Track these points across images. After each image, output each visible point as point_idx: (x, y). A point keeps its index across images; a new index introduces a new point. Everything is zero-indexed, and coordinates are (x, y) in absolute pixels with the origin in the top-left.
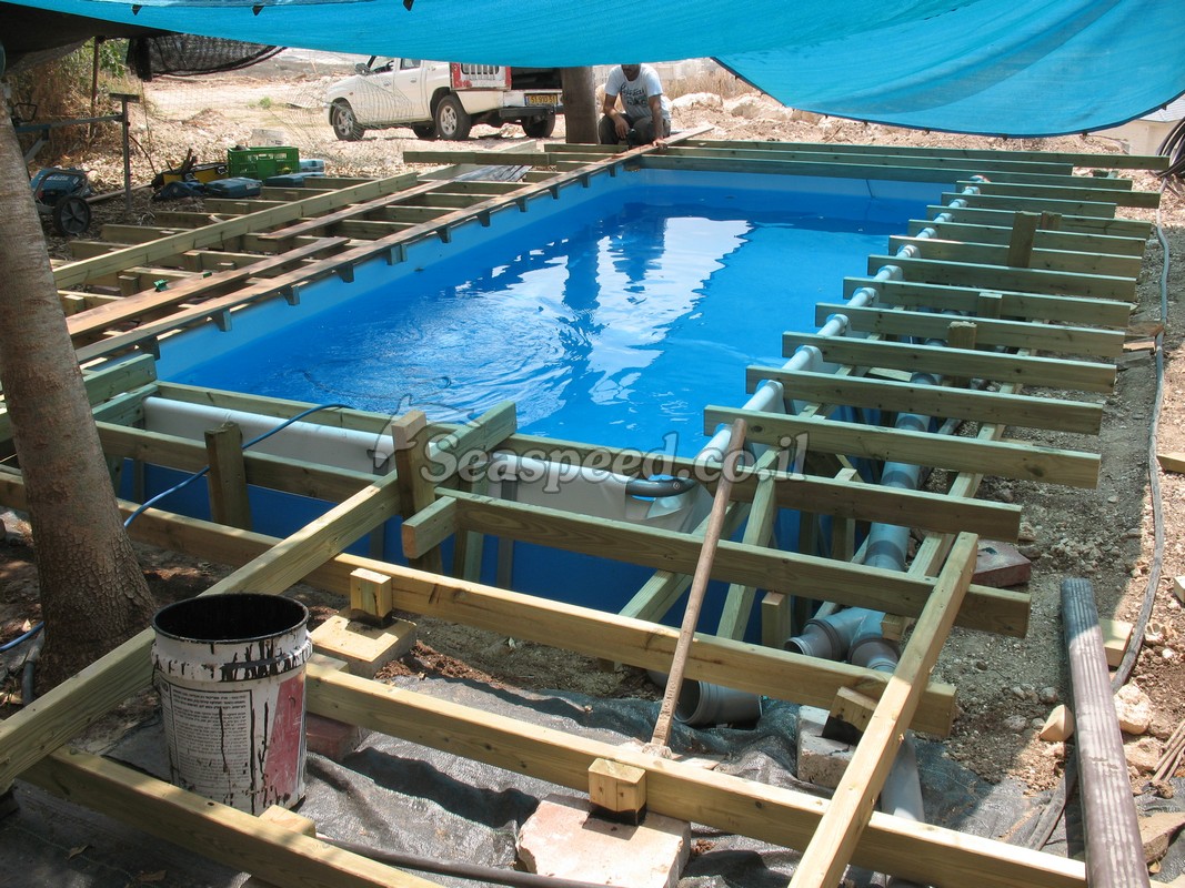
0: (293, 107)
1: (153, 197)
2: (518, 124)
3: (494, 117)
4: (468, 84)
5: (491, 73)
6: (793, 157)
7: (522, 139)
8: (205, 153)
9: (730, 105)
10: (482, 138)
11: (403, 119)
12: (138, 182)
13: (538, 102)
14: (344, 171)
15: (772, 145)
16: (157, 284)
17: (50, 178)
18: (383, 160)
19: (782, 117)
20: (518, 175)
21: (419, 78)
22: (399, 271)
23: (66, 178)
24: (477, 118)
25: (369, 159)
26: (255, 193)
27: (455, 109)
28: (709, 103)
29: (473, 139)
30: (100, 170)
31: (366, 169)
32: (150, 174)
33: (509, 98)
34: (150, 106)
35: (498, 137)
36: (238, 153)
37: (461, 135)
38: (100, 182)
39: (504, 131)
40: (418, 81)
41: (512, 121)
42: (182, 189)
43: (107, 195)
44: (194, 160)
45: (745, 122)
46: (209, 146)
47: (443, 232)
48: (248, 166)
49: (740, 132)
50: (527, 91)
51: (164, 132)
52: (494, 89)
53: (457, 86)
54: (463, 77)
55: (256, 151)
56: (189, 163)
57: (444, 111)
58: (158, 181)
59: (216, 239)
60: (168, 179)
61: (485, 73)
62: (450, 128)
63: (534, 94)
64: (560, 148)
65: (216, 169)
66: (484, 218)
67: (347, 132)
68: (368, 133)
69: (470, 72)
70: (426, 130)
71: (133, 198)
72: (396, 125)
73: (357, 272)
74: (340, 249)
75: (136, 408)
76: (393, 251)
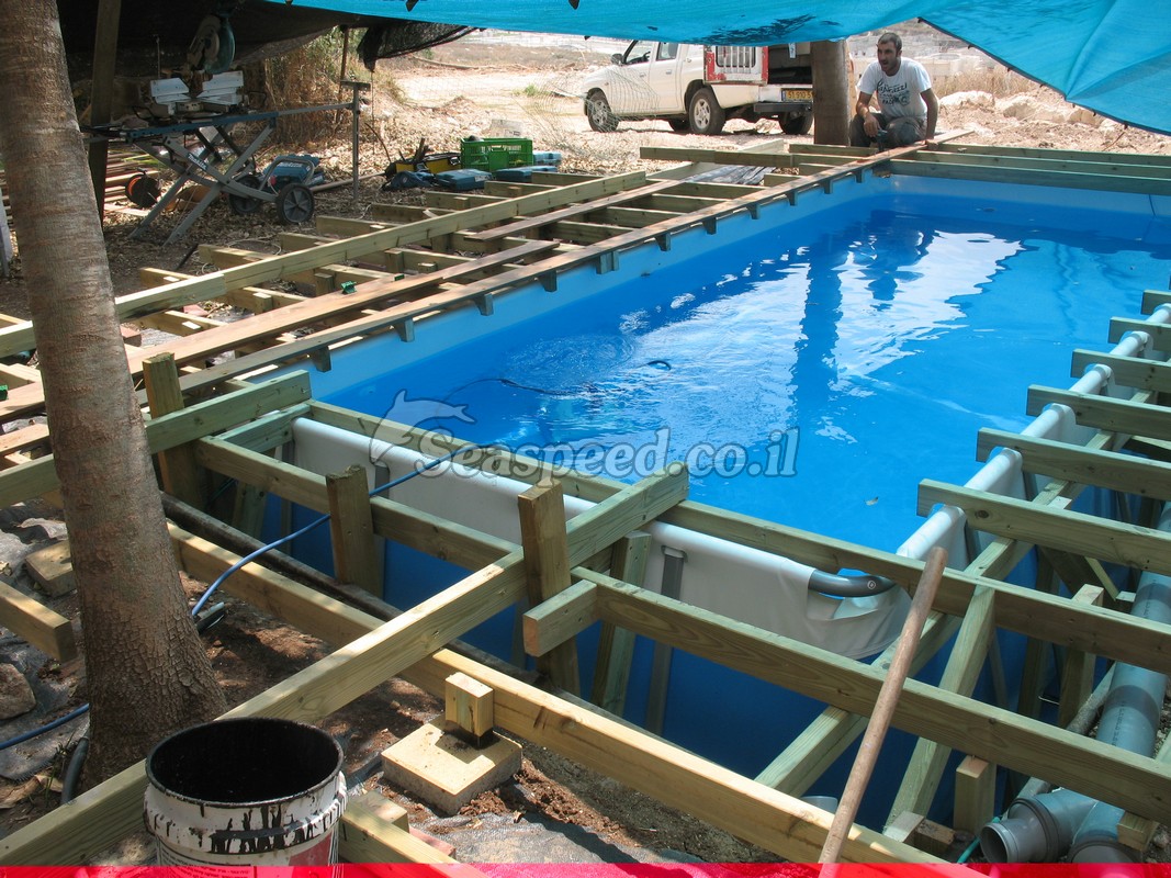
0: (557, 95)
1: (384, 186)
2: (775, 119)
3: (749, 112)
4: (722, 77)
5: (747, 66)
6: (1064, 166)
7: (778, 135)
8: (447, 142)
9: (1003, 104)
10: (737, 133)
11: (649, 110)
12: (374, 170)
13: (796, 98)
14: (583, 165)
17: (281, 164)
18: (627, 154)
19: (1061, 119)
20: (759, 175)
21: (674, 69)
22: (608, 281)
23: (300, 166)
24: (731, 112)
25: (614, 153)
26: (480, 187)
27: (710, 103)
28: (981, 101)
29: (727, 134)
30: (336, 157)
31: (605, 163)
32: (384, 162)
33: (765, 93)
34: (400, 93)
35: (753, 133)
36: (470, 144)
37: (715, 130)
38: (337, 168)
39: (760, 127)
40: (673, 72)
41: (768, 117)
42: (411, 178)
43: (341, 182)
44: (427, 149)
45: (1017, 124)
46: (452, 135)
47: (661, 240)
48: (481, 157)
49: (1010, 136)
50: (785, 86)
51: (409, 119)
52: (750, 83)
53: (710, 79)
54: (717, 70)
55: (488, 142)
56: (423, 150)
57: (698, 105)
58: (391, 171)
59: (422, 236)
60: (400, 169)
61: (741, 66)
62: (703, 122)
63: (791, 89)
64: (806, 148)
65: (449, 159)
66: (710, 224)
67: (601, 122)
68: (622, 125)
69: (725, 64)
70: (681, 124)
71: (362, 187)
72: (651, 117)
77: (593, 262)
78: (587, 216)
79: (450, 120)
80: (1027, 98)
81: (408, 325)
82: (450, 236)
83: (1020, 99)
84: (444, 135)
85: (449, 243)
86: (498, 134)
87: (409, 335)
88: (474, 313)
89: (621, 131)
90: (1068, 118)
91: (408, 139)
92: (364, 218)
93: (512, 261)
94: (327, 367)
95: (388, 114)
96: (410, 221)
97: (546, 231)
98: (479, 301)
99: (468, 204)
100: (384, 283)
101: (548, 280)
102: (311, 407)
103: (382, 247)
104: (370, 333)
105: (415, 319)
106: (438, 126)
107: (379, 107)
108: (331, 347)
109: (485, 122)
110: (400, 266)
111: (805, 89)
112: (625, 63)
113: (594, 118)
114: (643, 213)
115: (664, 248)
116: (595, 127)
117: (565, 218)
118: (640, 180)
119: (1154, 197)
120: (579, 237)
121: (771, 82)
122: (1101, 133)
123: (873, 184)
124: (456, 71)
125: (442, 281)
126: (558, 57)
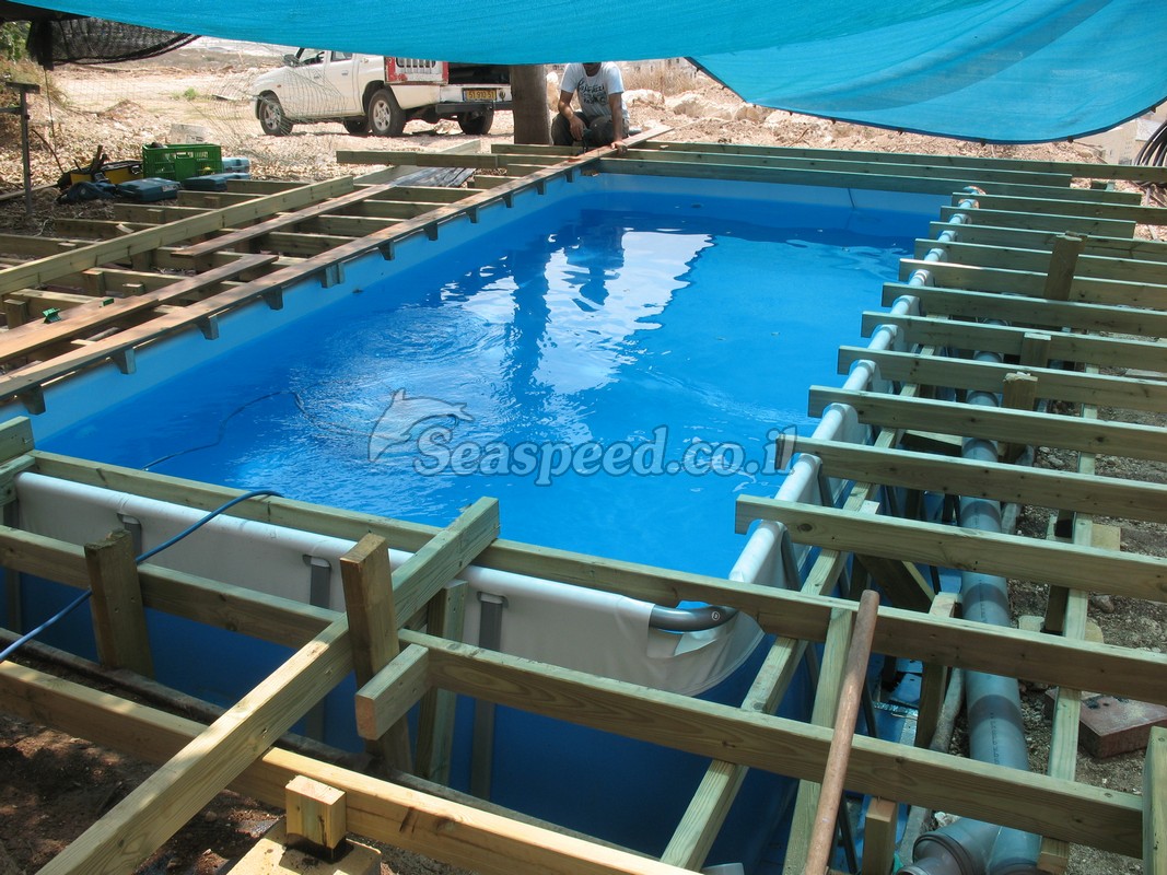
0: (219, 98)
1: (59, 199)
2: (454, 119)
3: (430, 113)
4: (403, 77)
5: (428, 66)
8: (120, 149)
9: (673, 102)
10: (419, 134)
11: (335, 113)
12: (44, 181)
13: (477, 98)
14: (272, 171)
15: (722, 148)
16: (46, 313)
18: (313, 158)
19: (728, 116)
20: (461, 178)
21: (350, 70)
24: (412, 113)
25: (297, 157)
26: (171, 197)
27: (389, 104)
28: (651, 99)
29: (407, 136)
31: (295, 168)
32: (54, 173)
33: (446, 93)
34: (62, 97)
35: (432, 134)
36: (152, 151)
37: (395, 131)
39: (440, 127)
40: (350, 74)
41: (448, 117)
42: (90, 189)
44: (105, 157)
45: (690, 121)
46: (124, 141)
47: (385, 248)
48: (166, 165)
49: (684, 132)
50: (465, 86)
51: (74, 125)
52: (430, 83)
53: (391, 79)
54: (398, 70)
55: (172, 149)
56: (101, 158)
57: (377, 106)
58: (65, 180)
59: (122, 255)
60: (75, 179)
61: (421, 66)
62: (384, 124)
63: (472, 89)
64: (507, 148)
65: (130, 168)
66: (431, 231)
67: (275, 126)
68: (297, 128)
69: (405, 64)
70: (357, 126)
71: (35, 200)
72: (326, 120)
73: (286, 296)
74: (267, 269)
75: (6, 488)
76: (329, 272)
77: (318, 276)
78: (297, 226)
79: (117, 125)
80: (695, 96)
81: (128, 354)
82: (153, 252)
83: (688, 97)
84: (122, 140)
85: (152, 260)
86: (179, 140)
87: (130, 367)
88: (199, 337)
89: (298, 135)
90: (734, 116)
91: (77, 146)
92: (45, 236)
93: (230, 278)
94: (41, 408)
95: (51, 119)
96: (106, 238)
97: (255, 244)
98: (203, 325)
99: (164, 217)
100: (92, 308)
101: (273, 297)
102: (36, 458)
103: (79, 267)
104: (84, 367)
105: (135, 347)
106: (107, 132)
107: (40, 111)
108: (43, 385)
109: (155, 127)
110: (103, 288)
111: (485, 89)
112: (297, 64)
113: (268, 122)
114: (359, 220)
115: (388, 257)
116: (268, 130)
117: (278, 229)
118: (349, 185)
119: (854, 191)
120: (294, 249)
121: (452, 82)
122: (769, 129)
123: (583, 184)
124: (106, 74)
125: (157, 304)
126: (209, 59)
